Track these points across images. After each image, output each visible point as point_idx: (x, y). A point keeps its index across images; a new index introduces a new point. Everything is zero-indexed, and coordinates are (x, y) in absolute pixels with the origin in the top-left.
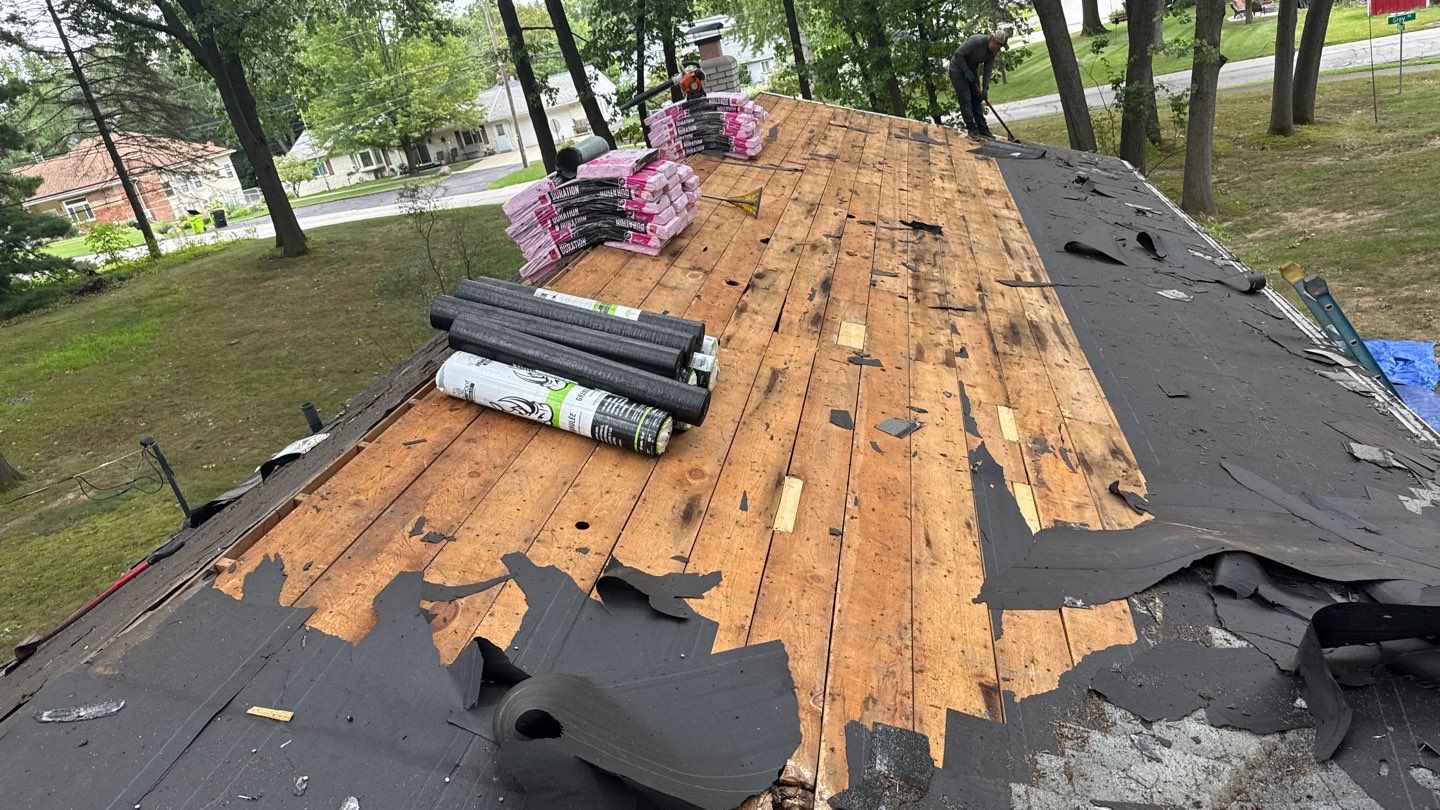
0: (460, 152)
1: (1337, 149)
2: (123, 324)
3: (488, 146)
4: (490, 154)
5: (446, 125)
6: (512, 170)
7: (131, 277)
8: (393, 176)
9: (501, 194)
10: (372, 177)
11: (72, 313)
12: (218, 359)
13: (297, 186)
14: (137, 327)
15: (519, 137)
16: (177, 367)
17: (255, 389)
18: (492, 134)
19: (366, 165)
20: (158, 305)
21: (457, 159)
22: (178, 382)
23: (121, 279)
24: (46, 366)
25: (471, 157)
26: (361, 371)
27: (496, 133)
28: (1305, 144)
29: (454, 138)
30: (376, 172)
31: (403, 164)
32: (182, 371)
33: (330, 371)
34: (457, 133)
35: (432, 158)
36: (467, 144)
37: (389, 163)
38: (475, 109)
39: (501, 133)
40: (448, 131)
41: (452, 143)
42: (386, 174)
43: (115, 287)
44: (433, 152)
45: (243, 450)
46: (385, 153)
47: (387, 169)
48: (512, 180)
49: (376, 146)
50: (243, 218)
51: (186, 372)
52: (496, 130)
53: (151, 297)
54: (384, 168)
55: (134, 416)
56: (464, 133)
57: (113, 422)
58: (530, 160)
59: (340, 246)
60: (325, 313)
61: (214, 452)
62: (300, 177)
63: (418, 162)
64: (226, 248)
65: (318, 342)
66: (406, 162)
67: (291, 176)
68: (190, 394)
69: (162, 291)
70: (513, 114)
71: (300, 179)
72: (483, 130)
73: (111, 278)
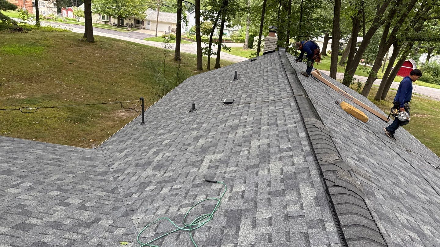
0: (134, 25)
2: (31, 45)
3: (143, 26)
5: (133, 16)
6: (151, 36)
7: (31, 30)
8: (110, 25)
11: (12, 36)
12: (65, 66)
13: (79, 18)
14: (36, 47)
15: (157, 27)
16: (51, 65)
17: (80, 80)
18: (146, 23)
20: (42, 42)
21: (132, 27)
22: (52, 70)
23: (28, 30)
24: (4, 50)
25: (137, 28)
26: (115, 85)
27: (147, 24)
28: (383, 105)
32: (53, 67)
33: (104, 82)
34: (135, 19)
35: (125, 24)
36: (137, 23)
37: (110, 21)
38: (144, 14)
39: (149, 24)
40: (132, 18)
41: (133, 22)
42: (108, 24)
43: (25, 32)
44: (125, 22)
45: (77, 98)
46: (110, 17)
47: (109, 23)
48: (152, 39)
49: (110, 15)
50: (60, 22)
51: (55, 68)
52: (147, 22)
53: (40, 39)
54: (108, 22)
55: (38, 76)
56: (137, 20)
57: (30, 76)
58: (158, 35)
59: (104, 44)
60: (101, 63)
61: (67, 96)
62: (81, 15)
63: (120, 24)
64: (63, 31)
65: (99, 72)
66: (116, 23)
67: (78, 14)
68: (57, 75)
69: (44, 39)
70: (157, 20)
71: (81, 16)
72: (143, 21)
73: (24, 29)
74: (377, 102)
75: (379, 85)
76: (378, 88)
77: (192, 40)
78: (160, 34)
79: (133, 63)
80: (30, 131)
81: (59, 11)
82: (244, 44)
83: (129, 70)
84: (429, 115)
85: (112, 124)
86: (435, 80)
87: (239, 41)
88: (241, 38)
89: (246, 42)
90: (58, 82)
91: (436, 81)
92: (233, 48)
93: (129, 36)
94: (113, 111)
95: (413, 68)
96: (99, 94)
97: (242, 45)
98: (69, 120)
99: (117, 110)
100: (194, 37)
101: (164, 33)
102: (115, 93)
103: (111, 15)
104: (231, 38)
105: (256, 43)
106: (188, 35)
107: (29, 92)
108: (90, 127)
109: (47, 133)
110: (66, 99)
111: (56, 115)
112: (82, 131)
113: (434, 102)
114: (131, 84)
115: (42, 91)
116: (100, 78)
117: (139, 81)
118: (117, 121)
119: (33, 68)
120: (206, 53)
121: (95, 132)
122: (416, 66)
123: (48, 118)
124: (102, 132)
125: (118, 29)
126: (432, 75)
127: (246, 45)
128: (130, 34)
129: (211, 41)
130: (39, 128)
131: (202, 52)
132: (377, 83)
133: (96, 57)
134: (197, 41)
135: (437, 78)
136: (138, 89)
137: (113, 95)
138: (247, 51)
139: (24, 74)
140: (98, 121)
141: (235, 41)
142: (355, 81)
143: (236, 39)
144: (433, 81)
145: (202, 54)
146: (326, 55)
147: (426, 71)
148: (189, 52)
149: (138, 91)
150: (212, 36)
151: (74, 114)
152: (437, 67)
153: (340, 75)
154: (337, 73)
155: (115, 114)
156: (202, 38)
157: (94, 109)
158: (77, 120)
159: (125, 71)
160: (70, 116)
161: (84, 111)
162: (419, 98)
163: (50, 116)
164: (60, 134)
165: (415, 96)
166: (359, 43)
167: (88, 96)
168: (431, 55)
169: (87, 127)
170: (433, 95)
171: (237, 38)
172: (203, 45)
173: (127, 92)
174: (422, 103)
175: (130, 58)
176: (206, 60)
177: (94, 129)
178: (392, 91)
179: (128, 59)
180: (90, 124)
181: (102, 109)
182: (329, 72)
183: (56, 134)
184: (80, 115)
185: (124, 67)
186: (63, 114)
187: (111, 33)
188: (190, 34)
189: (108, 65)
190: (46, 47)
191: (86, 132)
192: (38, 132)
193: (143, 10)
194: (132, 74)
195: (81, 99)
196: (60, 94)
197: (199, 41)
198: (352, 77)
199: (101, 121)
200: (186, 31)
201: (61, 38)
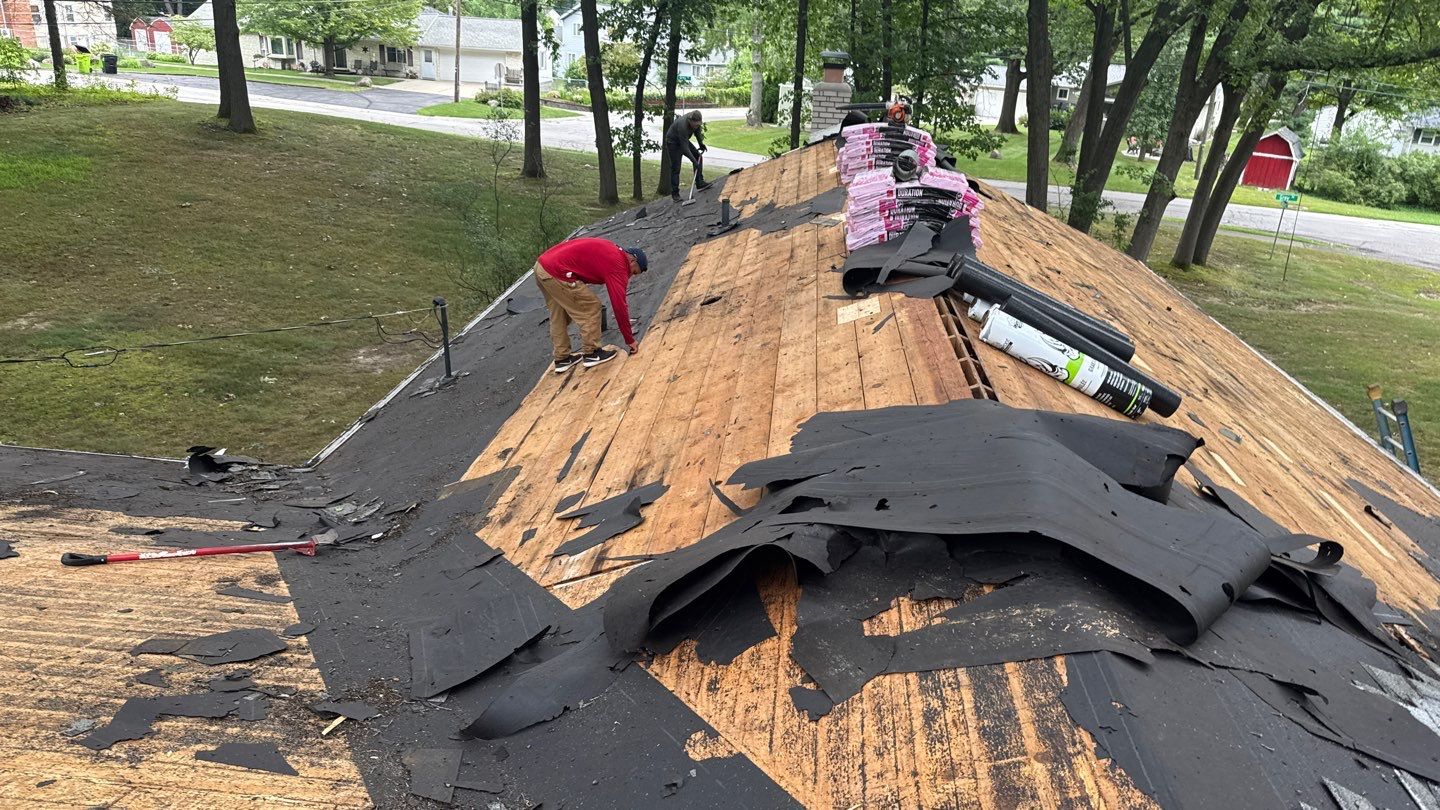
0: (381, 67)
1: (1224, 293)
2: (47, 152)
3: (411, 68)
4: (412, 78)
6: (440, 101)
7: (39, 104)
8: (301, 71)
9: (430, 122)
10: (279, 66)
12: (168, 218)
13: (194, 53)
14: (62, 160)
15: (457, 70)
16: (122, 216)
17: (220, 260)
18: (419, 58)
19: (274, 52)
20: (82, 142)
21: (375, 72)
22: (127, 232)
23: (29, 103)
25: (390, 75)
26: (336, 268)
27: (424, 59)
28: (1199, 282)
29: (378, 51)
30: (284, 61)
31: (316, 63)
32: (129, 221)
33: (302, 261)
34: (382, 47)
35: (348, 64)
36: (389, 60)
37: (300, 56)
38: (411, 29)
39: (428, 60)
40: (373, 43)
41: (375, 56)
42: (294, 67)
43: (21, 111)
44: (351, 57)
45: (219, 319)
46: (299, 45)
47: (297, 63)
48: (443, 111)
49: (297, 36)
50: (132, 70)
51: (133, 223)
52: (423, 55)
53: (73, 132)
54: (294, 59)
55: (80, 254)
56: (389, 49)
57: (56, 255)
58: (462, 95)
59: (287, 135)
60: (284, 200)
61: (185, 312)
62: (201, 44)
63: (334, 64)
64: (147, 100)
65: (282, 228)
66: (321, 62)
67: (191, 40)
68: (143, 247)
69: (86, 130)
70: (458, 46)
71: (200, 46)
72: (410, 53)
73: (17, 100)
74: (1180, 272)
75: (1185, 217)
76: (1182, 228)
77: (576, 105)
78: (468, 92)
79: (389, 193)
80: (78, 432)
81: (124, 33)
82: (747, 109)
83: (379, 217)
84: (1345, 303)
85: (341, 393)
86: (1361, 193)
87: (731, 102)
88: (736, 89)
89: (754, 104)
90: (148, 270)
91: (1365, 193)
92: (714, 124)
93: (367, 103)
94: (341, 351)
95: (1291, 155)
96: (288, 302)
97: (741, 113)
98: (201, 391)
99: (350, 348)
100: (584, 93)
101: (484, 87)
102: (339, 295)
103: (300, 37)
104: (704, 93)
105: (785, 106)
106: (562, 88)
107: (58, 307)
108: (272, 408)
109: (135, 434)
110: (183, 323)
111: (155, 376)
112: (245, 421)
113: (1360, 261)
114: (388, 261)
115: (100, 302)
116: (287, 249)
117: (415, 251)
118: (353, 384)
119: (63, 229)
120: (628, 145)
121: (289, 424)
122: (1301, 150)
123: (132, 389)
124: (313, 421)
125: (327, 83)
126: (1352, 177)
127: (756, 113)
128: (369, 96)
129: (639, 105)
130: (105, 421)
131: (613, 145)
132: (1179, 210)
133: (268, 179)
134: (593, 109)
135: (1368, 186)
136: (412, 278)
137: (334, 300)
138: (759, 132)
139: (34, 251)
140: (294, 388)
141: (717, 102)
142: (1108, 210)
143: (721, 94)
144: (1355, 194)
145: (612, 150)
146: (1014, 130)
147: (1334, 166)
148: (568, 147)
149: (412, 285)
150: (640, 88)
151: (215, 370)
152: (1368, 151)
153: (1060, 194)
154: (1049, 187)
155: (347, 362)
156: (608, 96)
157: (278, 350)
158: (227, 387)
159: (365, 221)
160: (201, 376)
161: (247, 359)
162: (1312, 253)
163: (139, 383)
164: (174, 437)
165: (1301, 245)
166: (1114, 86)
167: (255, 308)
168: (1348, 112)
169: (262, 410)
170: (1356, 240)
171: (723, 90)
172: (617, 120)
173: (380, 289)
174: (1323, 267)
175: (376, 179)
176: (629, 171)
177: (281, 415)
178: (1228, 234)
179: (372, 179)
180: (269, 397)
181: (303, 349)
182: (1024, 185)
183: (164, 437)
184: (235, 371)
185: (363, 209)
186: (178, 371)
187: (307, 97)
188: (568, 86)
189: (308, 204)
190: (96, 159)
191: (261, 426)
192: (103, 434)
193: (406, 14)
194: (390, 230)
195: (231, 319)
196: (162, 310)
197: (600, 108)
198: (1097, 198)
199: (303, 388)
200: (554, 75)
201: (140, 125)
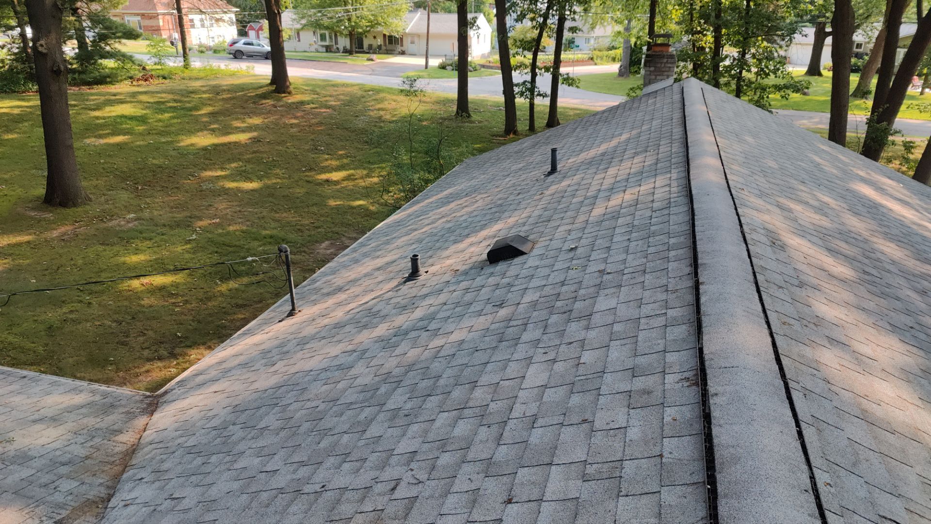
0: (383, 48)
3: (402, 48)
4: (402, 54)
5: (379, 29)
6: (417, 68)
8: (337, 52)
10: (324, 50)
15: (427, 47)
18: (407, 42)
19: (322, 41)
21: (381, 51)
25: (389, 52)
29: (382, 38)
30: (327, 47)
31: (345, 47)
34: (384, 36)
36: (389, 43)
37: (336, 43)
38: (401, 23)
39: (412, 42)
40: (379, 33)
41: (380, 41)
42: (333, 50)
44: (366, 43)
46: (336, 36)
47: (335, 47)
49: (333, 31)
52: (409, 40)
54: (333, 45)
56: (389, 36)
58: (430, 64)
63: (356, 47)
66: (348, 47)
70: (428, 33)
72: (401, 38)
78: (434, 62)
81: (243, 33)
82: (619, 65)
89: (624, 61)
92: (596, 76)
93: (371, 71)
97: (616, 67)
101: (444, 59)
103: (336, 32)
120: (525, 94)
125: (349, 60)
127: (625, 67)
128: (373, 67)
129: (534, 66)
131: (515, 93)
134: (502, 71)
138: (627, 80)
145: (514, 98)
146: (820, 74)
150: (535, 55)
156: (512, 61)
172: (518, 77)
182: (828, 116)
187: (334, 69)
193: (398, 13)
197: (507, 69)
198: (889, 128)
